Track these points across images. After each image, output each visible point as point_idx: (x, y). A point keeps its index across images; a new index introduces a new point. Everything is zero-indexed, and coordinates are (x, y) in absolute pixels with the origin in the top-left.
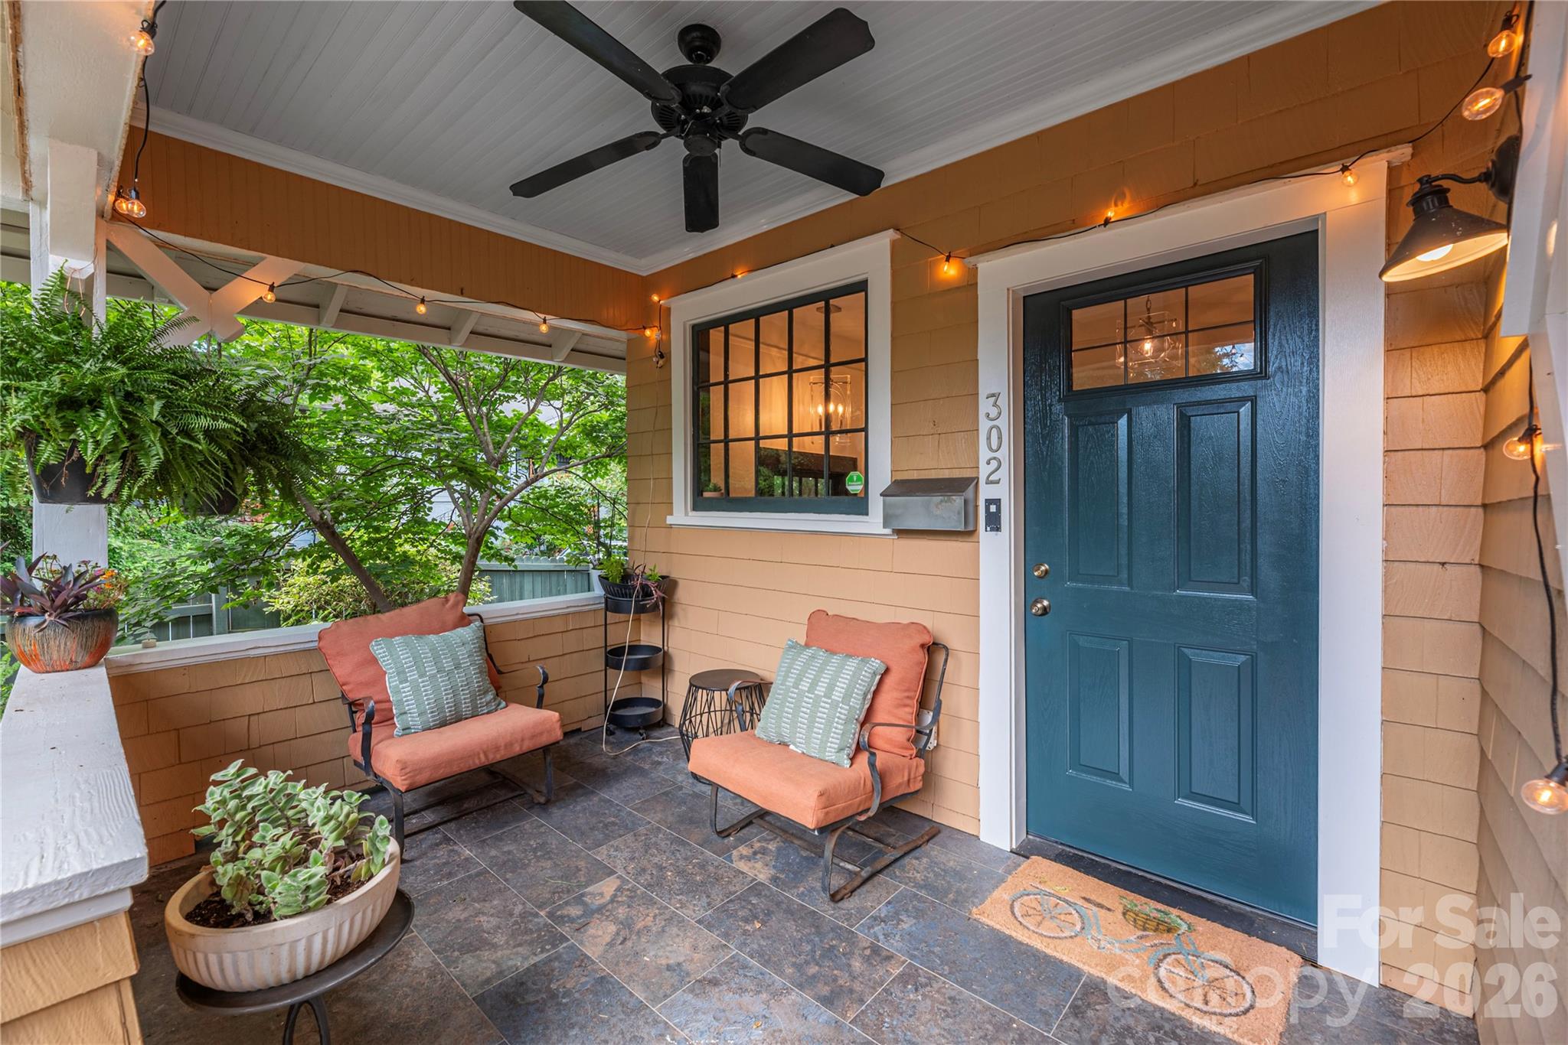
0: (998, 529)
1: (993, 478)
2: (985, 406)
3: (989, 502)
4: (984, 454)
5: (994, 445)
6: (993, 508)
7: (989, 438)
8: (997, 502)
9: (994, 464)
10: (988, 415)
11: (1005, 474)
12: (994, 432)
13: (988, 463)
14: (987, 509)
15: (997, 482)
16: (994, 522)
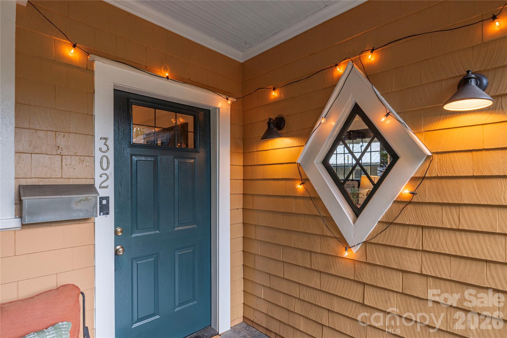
0: (108, 213)
1: (103, 185)
2: (99, 144)
3: (102, 199)
4: (98, 171)
5: (105, 167)
6: (104, 202)
7: (101, 163)
8: (107, 198)
9: (104, 177)
10: (100, 149)
11: (111, 183)
12: (105, 159)
13: (101, 176)
14: (101, 202)
15: (106, 187)
16: (104, 210)
